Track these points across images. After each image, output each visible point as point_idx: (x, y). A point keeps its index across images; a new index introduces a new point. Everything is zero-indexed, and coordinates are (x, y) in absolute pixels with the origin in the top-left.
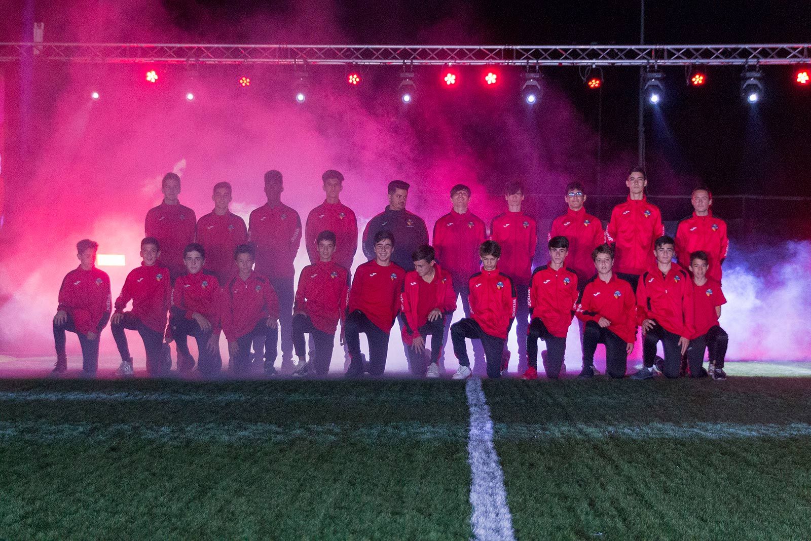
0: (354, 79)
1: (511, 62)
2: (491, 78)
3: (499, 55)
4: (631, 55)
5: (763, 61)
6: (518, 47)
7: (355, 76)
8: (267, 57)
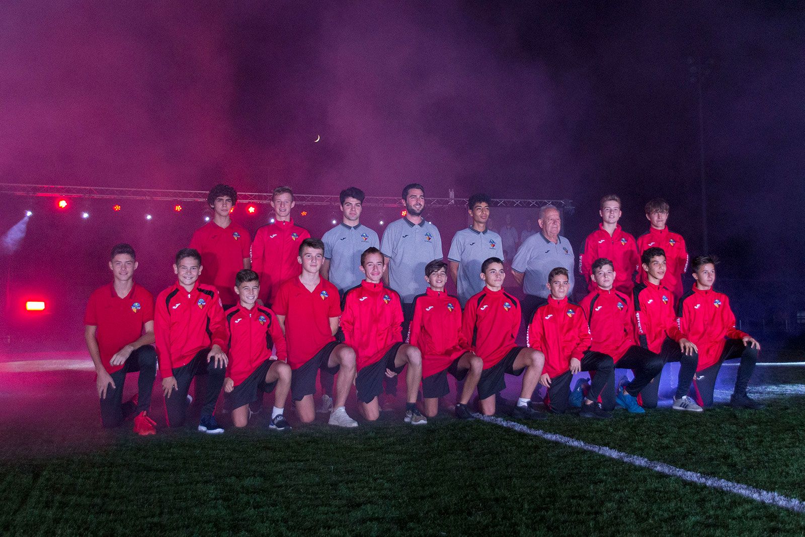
0: (178, 208)
1: (261, 202)
2: (252, 210)
3: (255, 197)
4: (322, 200)
5: (386, 205)
6: (265, 194)
7: (179, 207)
8: (130, 195)
